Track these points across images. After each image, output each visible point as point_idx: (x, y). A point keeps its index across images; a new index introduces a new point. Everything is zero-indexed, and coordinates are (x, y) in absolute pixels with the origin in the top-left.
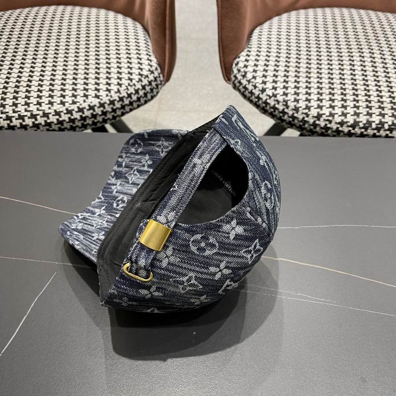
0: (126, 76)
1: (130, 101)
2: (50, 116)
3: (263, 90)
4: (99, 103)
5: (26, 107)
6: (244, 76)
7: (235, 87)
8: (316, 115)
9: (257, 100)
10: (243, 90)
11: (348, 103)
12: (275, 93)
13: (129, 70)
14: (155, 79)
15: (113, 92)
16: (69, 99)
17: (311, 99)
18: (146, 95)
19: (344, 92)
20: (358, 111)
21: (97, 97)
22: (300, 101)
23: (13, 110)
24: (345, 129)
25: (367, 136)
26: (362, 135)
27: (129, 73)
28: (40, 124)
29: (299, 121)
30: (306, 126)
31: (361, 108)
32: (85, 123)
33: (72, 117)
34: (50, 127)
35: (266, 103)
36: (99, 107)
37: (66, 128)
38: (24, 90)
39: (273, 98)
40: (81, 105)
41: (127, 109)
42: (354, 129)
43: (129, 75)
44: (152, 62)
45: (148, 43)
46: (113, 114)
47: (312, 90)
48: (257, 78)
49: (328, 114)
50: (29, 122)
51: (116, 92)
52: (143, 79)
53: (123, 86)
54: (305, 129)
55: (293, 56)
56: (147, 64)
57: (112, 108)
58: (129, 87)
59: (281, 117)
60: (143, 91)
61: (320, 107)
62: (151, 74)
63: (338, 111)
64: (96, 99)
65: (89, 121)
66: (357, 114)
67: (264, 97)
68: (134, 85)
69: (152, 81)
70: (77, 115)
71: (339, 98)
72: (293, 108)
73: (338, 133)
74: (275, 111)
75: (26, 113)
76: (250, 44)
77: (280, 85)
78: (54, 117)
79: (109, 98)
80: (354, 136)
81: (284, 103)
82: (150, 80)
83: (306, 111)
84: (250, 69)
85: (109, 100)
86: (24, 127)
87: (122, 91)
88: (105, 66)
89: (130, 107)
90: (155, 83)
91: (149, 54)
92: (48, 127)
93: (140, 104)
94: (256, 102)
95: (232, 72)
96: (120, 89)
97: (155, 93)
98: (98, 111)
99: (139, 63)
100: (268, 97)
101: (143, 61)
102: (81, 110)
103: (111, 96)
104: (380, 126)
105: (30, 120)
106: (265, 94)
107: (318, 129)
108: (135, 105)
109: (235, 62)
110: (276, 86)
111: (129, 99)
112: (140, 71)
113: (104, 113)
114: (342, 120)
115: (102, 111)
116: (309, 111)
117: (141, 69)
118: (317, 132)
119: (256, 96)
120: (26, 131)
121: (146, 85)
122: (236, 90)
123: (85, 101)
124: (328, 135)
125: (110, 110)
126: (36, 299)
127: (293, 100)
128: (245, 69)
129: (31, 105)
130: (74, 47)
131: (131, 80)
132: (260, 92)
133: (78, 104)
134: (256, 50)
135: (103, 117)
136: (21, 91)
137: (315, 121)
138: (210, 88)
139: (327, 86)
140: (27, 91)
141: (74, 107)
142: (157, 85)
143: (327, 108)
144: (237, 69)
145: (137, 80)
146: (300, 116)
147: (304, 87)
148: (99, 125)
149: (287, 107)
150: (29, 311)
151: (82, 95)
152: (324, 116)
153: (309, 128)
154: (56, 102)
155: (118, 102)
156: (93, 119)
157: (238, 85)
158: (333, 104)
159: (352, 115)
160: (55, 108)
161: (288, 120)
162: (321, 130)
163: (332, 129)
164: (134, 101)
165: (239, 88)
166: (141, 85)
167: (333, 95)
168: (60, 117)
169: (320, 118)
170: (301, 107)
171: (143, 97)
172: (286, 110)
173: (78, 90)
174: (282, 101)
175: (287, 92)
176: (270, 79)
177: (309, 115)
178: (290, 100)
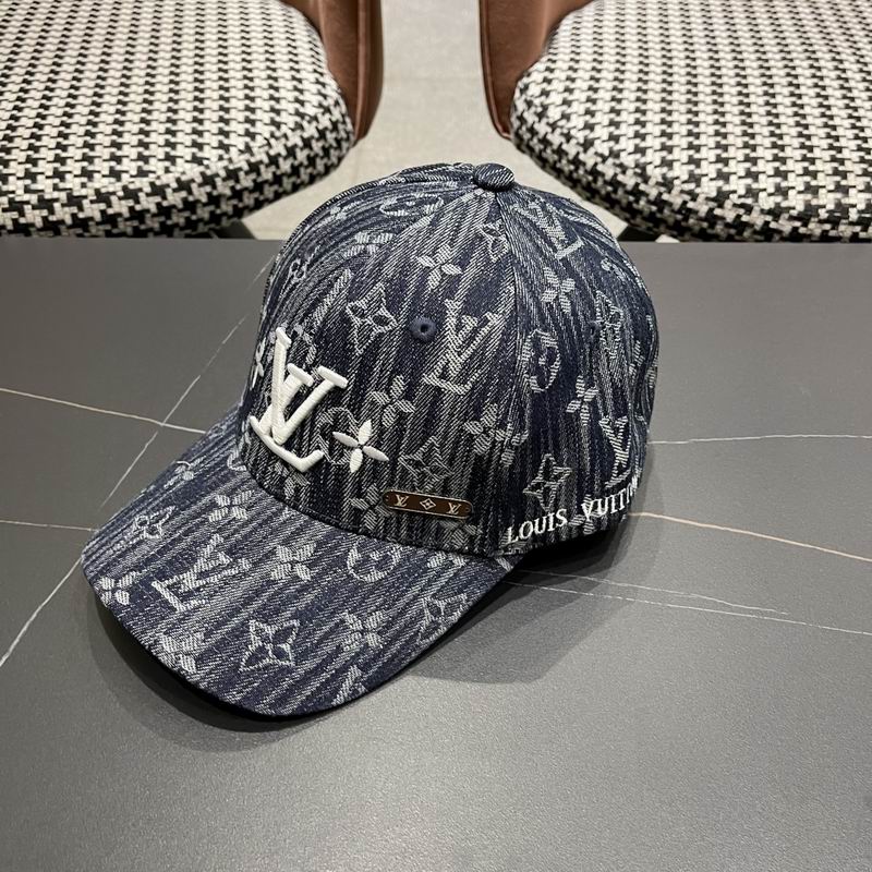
0: (266, 118)
1: (274, 173)
2: (86, 203)
3: (587, 144)
4: (203, 174)
5: (28, 182)
6: (540, 116)
7: (520, 144)
8: (714, 194)
9: (572, 167)
10: (538, 147)
11: (790, 165)
12: (617, 148)
13: (273, 103)
14: (335, 125)
15: (234, 152)
16: (130, 166)
17: (701, 160)
18: (312, 160)
19: (780, 143)
20: (814, 183)
21: (196, 160)
22: (676, 165)
24: (785, 226)
25: (838, 239)
26: (825, 238)
27: (273, 110)
28: (62, 222)
29: (673, 211)
30: (691, 221)
31: (820, 175)
32: (169, 222)
33: (138, 208)
34: (86, 229)
35: (595, 172)
36: (200, 185)
37: (123, 233)
38: (25, 144)
39: (610, 161)
40: (158, 178)
41: (269, 191)
42: (805, 225)
43: (273, 115)
44: (327, 87)
45: (316, 49)
46: (235, 202)
47: (703, 140)
48: (573, 117)
49: (742, 191)
50: (34, 216)
52: (305, 124)
53: (258, 137)
54: (689, 229)
56: (316, 92)
57: (233, 188)
58: (273, 141)
59: (630, 203)
60: (306, 152)
61: (723, 176)
62: (323, 114)
63: (766, 183)
64: (195, 165)
65: (178, 219)
66: (812, 190)
67: (589, 159)
68: (285, 136)
69: (326, 129)
70: (148, 202)
71: (769, 155)
72: (660, 180)
73: (767, 234)
74: (615, 191)
75: (26, 197)
76: (555, 46)
77: (627, 130)
78: (95, 206)
79: (225, 163)
80: (806, 240)
81: (638, 171)
82: (321, 127)
83: (692, 186)
84: (556, 98)
85: (226, 168)
86: (23, 229)
87: (255, 150)
88: (216, 95)
89: (275, 187)
90: (334, 135)
91: (319, 70)
92: (79, 231)
93: (299, 181)
94: (571, 172)
95: (512, 110)
96: (252, 144)
97: (334, 160)
98: (200, 193)
99: (296, 89)
100: (599, 159)
101: (305, 85)
102: (158, 190)
103: (230, 160)
104: (868, 216)
105: (37, 212)
106: (591, 151)
107: (719, 227)
108: (287, 183)
109: (521, 84)
110: (616, 132)
111: (273, 168)
112: (297, 105)
113: (214, 200)
114: (778, 205)
115: (209, 194)
116: (698, 186)
117: (302, 103)
118: (716, 235)
119: (571, 157)
120: (28, 238)
121: (312, 137)
122: (523, 152)
123: (167, 170)
124: (744, 240)
125: (228, 192)
126: (34, 615)
127: (658, 162)
128: (543, 98)
129: (39, 177)
130: (145, 57)
131: (278, 125)
132: (581, 149)
133: (151, 175)
134: (567, 58)
135: (212, 208)
136: (17, 148)
137: (711, 210)
139: (739, 130)
140: (31, 147)
141: (143, 184)
142: (338, 141)
143: (740, 177)
144: (526, 101)
145: (292, 126)
146: (676, 199)
147: (684, 132)
148: (202, 228)
149: (646, 180)
150: (15, 643)
151: (162, 156)
152: (733, 197)
153: (697, 228)
154: (99, 172)
155: (247, 173)
156: (187, 214)
157: (527, 136)
158: (754, 169)
159: (800, 192)
160: (97, 185)
161: (646, 210)
162: (726, 230)
163: (752, 226)
164: (283, 174)
165: (531, 143)
166: (302, 137)
167: (754, 148)
168: (109, 205)
169: (724, 202)
170: (677, 178)
171: (307, 167)
172: (642, 187)
173: (152, 146)
174: (633, 166)
175: (643, 145)
176: (602, 118)
177: (698, 195)
178: (651, 163)
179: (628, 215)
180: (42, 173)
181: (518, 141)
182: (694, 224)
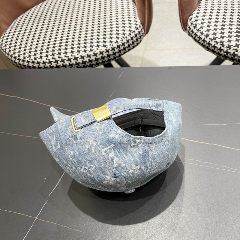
1: (124, 48)
2: (78, 59)
3: (207, 36)
4: (106, 49)
5: (65, 54)
6: (195, 27)
7: (189, 34)
9: (203, 42)
10: (194, 36)
12: (215, 37)
13: (123, 28)
14: (139, 33)
15: (113, 43)
16: (88, 49)
18: (133, 43)
21: (104, 46)
22: (232, 41)
23: (59, 56)
27: (123, 30)
28: (73, 64)
29: (231, 55)
30: (236, 57)
32: (98, 62)
33: (91, 59)
34: (79, 65)
35: (209, 44)
36: (105, 52)
37: (87, 66)
38: (64, 44)
39: (213, 41)
41: (122, 52)
43: (123, 32)
44: (137, 22)
45: (135, 10)
46: (114, 56)
48: (204, 28)
50: (67, 63)
51: (115, 43)
52: (131, 33)
53: (119, 38)
54: (235, 59)
55: (229, 11)
56: (134, 24)
57: (113, 52)
58: (123, 39)
59: (219, 52)
60: (132, 41)
62: (136, 30)
64: (104, 47)
65: (100, 61)
67: (208, 40)
68: (126, 37)
69: (137, 34)
70: (93, 58)
72: (227, 46)
74: (215, 49)
75: (65, 58)
76: (200, 5)
77: (219, 31)
78: (81, 59)
79: (111, 46)
82: (136, 34)
83: (236, 48)
84: (199, 22)
85: (112, 47)
86: (64, 66)
87: (119, 42)
88: (109, 27)
89: (124, 51)
90: (139, 35)
91: (136, 17)
92: (77, 66)
93: (130, 49)
94: (203, 43)
95: (187, 25)
96: (118, 40)
97: (139, 41)
98: (105, 54)
99: (129, 23)
100: (210, 40)
101: (132, 22)
102: (95, 55)
103: (113, 45)
106: (208, 38)
108: (127, 49)
109: (190, 18)
110: (216, 32)
111: (123, 46)
112: (130, 28)
113: (109, 56)
115: (108, 55)
116: (238, 48)
117: (131, 27)
119: (203, 39)
120: (66, 69)
121: (133, 37)
122: (190, 36)
123: (97, 49)
125: (112, 53)
127: (227, 41)
128: (196, 22)
129: (68, 53)
130: (92, 17)
131: (124, 34)
132: (205, 37)
133: (94, 51)
134: (203, 9)
135: (108, 58)
140: (66, 45)
141: (92, 53)
142: (140, 37)
144: (191, 23)
145: (128, 34)
146: (232, 51)
147: (235, 31)
148: (106, 63)
149: (223, 46)
151: (96, 45)
154: (81, 51)
155: (117, 48)
157: (191, 33)
160: (81, 54)
161: (223, 54)
164: (126, 47)
165: (192, 35)
166: (131, 37)
168: (84, 59)
170: (232, 45)
171: (132, 45)
172: (222, 48)
173: (93, 43)
174: (220, 42)
175: (223, 36)
176: (212, 28)
177: (238, 50)
178: (225, 41)
179: (218, 55)
182: (237, 58)
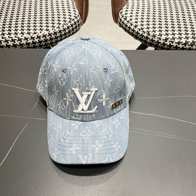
0: (63, 19)
1: (65, 33)
2: (22, 40)
3: (136, 26)
4: (49, 33)
5: (9, 35)
6: (125, 19)
8: (165, 39)
9: (132, 31)
10: (124, 26)
11: (182, 32)
12: (143, 27)
13: (64, 16)
14: (78, 21)
15: (55, 28)
16: (32, 31)
17: (162, 30)
18: (73, 29)
19: (180, 26)
20: (187, 36)
22: (156, 32)
23: (2, 37)
24: (181, 46)
25: (192, 49)
26: (190, 49)
27: (64, 18)
28: (17, 45)
29: (155, 42)
30: (159, 45)
31: (189, 34)
32: (41, 44)
33: (34, 41)
35: (137, 33)
36: (48, 36)
37: (31, 47)
38: (8, 26)
39: (141, 30)
40: (39, 34)
41: (63, 37)
42: (185, 46)
43: (64, 19)
44: (76, 12)
45: (73, 2)
46: (56, 39)
47: (162, 26)
48: (133, 20)
49: (171, 38)
50: (11, 43)
52: (71, 21)
53: (61, 24)
54: (159, 46)
55: (151, 8)
56: (73, 13)
57: (55, 36)
58: (64, 25)
59: (145, 40)
60: (72, 27)
61: (167, 34)
62: (75, 18)
63: (177, 36)
64: (47, 31)
66: (187, 38)
67: (136, 30)
68: (67, 24)
69: (76, 22)
70: (36, 40)
71: (177, 29)
72: (153, 35)
73: (176, 48)
74: (142, 37)
75: (9, 39)
76: (128, 2)
77: (145, 23)
78: (24, 41)
79: (54, 31)
80: (185, 49)
81: (148, 33)
82: (75, 22)
83: (160, 37)
84: (129, 15)
85: (54, 32)
86: (8, 46)
87: (60, 27)
88: (51, 14)
89: (65, 36)
90: (78, 23)
91: (74, 8)
92: (21, 47)
93: (70, 34)
94: (132, 33)
95: (118, 17)
97: (78, 29)
98: (48, 38)
99: (69, 12)
100: (139, 30)
101: (71, 12)
102: (38, 37)
105: (11, 42)
106: (137, 28)
107: (166, 46)
108: (67, 35)
109: (120, 12)
110: (143, 24)
111: (64, 32)
112: (70, 16)
113: (51, 39)
114: (179, 41)
115: (50, 38)
117: (71, 16)
118: (165, 48)
119: (132, 29)
120: (9, 49)
121: (73, 24)
122: (121, 27)
123: (41, 32)
124: (171, 50)
125: (54, 37)
126: (17, 137)
127: (152, 31)
128: (126, 15)
129: (12, 34)
130: (34, 4)
131: (65, 21)
132: (134, 27)
133: (37, 34)
134: (131, 5)
135: (51, 41)
136: (6, 27)
137: (164, 42)
138: (104, 30)
139: (170, 23)
140: (9, 27)
142: (79, 25)
143: (171, 35)
144: (122, 15)
145: (69, 21)
146: (156, 40)
147: (158, 24)
148: (48, 45)
149: (149, 35)
150: (14, 144)
151: (39, 29)
152: (169, 39)
153: (161, 46)
154: (25, 33)
155: (59, 33)
156: (45, 42)
157: (122, 24)
158: (174, 33)
159: (184, 38)
160: (25, 36)
161: (149, 42)
162: (167, 47)
163: (173, 46)
164: (67, 33)
165: (123, 25)
166: (71, 24)
167: (174, 28)
168: (28, 41)
169: (167, 41)
170: (156, 35)
171: (72, 31)
172: (148, 37)
173: (37, 27)
174: (146, 32)
175: (149, 27)
176: (139, 20)
177: (161, 39)
178: (150, 31)
179: (145, 43)
180: (12, 33)
181: (120, 25)
182: (160, 45)
